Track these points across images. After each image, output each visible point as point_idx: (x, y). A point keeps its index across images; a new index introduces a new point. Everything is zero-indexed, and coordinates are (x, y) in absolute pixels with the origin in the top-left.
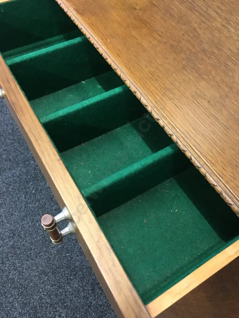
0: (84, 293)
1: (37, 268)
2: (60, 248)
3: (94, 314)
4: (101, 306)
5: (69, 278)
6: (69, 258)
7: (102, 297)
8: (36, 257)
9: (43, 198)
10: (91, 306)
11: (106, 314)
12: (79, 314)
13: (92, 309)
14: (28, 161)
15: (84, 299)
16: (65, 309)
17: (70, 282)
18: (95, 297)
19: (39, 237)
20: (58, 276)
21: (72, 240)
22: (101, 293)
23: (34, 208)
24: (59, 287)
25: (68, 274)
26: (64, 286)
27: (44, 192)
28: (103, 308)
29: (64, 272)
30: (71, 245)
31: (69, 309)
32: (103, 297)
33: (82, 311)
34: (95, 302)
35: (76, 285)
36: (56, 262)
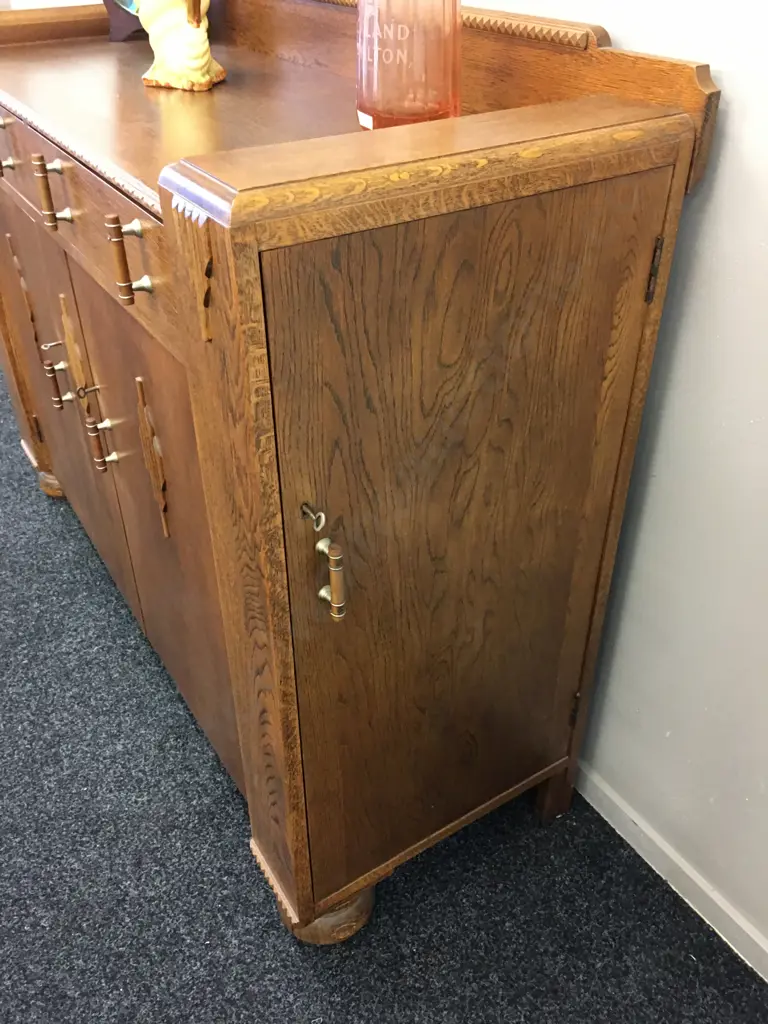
0: (111, 871)
2: (69, 775)
3: (128, 920)
4: (152, 899)
5: (78, 839)
6: (87, 798)
7: (158, 880)
9: (45, 675)
10: (124, 900)
11: (163, 919)
12: (88, 920)
13: (125, 909)
14: (27, 604)
15: (106, 887)
16: (53, 908)
17: (79, 848)
18: (139, 879)
19: (18, 754)
20: (49, 836)
21: (101, 759)
22: (156, 871)
23: (18, 694)
24: (47, 859)
25: (77, 831)
26: (62, 858)
27: (50, 662)
28: (157, 906)
29: (67, 826)
30: (98, 768)
31: (62, 909)
32: (161, 881)
33: (97, 913)
34: (136, 892)
35: (93, 855)
36: (49, 807)
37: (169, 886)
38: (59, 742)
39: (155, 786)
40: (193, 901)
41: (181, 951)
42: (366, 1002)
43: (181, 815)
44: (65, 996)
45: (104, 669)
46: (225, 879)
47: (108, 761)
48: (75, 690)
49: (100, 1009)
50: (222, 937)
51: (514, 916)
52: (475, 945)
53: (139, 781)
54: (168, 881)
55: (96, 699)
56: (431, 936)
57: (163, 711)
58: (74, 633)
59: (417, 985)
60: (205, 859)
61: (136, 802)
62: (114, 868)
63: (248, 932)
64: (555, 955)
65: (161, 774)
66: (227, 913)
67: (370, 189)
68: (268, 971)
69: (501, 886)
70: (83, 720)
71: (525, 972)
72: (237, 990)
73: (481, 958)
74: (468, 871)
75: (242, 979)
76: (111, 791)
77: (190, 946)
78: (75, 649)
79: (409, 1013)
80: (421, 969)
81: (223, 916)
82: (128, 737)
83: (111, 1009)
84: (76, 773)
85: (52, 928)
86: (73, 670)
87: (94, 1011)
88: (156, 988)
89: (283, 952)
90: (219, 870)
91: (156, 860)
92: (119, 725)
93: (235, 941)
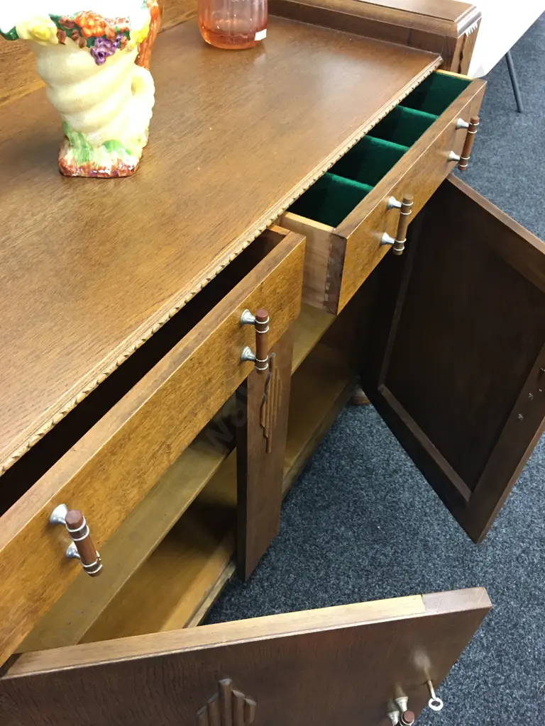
0: (408, 480)
2: (378, 544)
5: (406, 509)
6: (382, 523)
19: (386, 588)
20: (415, 524)
21: (356, 534)
24: (425, 515)
25: (402, 513)
26: (419, 509)
29: (403, 519)
35: (407, 494)
38: (362, 570)
43: (359, 469)
53: (355, 502)
57: (303, 524)
61: (367, 495)
76: (370, 512)
90: (373, 436)
91: (388, 465)
92: (327, 543)
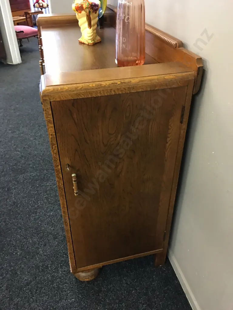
0: (38, 245)
1: (18, 224)
3: (37, 259)
4: (45, 255)
5: (34, 234)
6: (39, 225)
7: (48, 251)
8: (20, 219)
9: (41, 190)
10: (38, 253)
11: (46, 261)
12: (28, 256)
14: (43, 170)
15: (36, 249)
16: (22, 250)
17: (33, 237)
18: (44, 249)
19: (28, 209)
20: (27, 232)
22: (49, 248)
23: (33, 193)
24: (25, 238)
26: (28, 238)
27: (43, 187)
29: (32, 231)
30: (45, 218)
31: (24, 251)
33: (31, 255)
34: (42, 252)
35: (35, 240)
36: (30, 224)
37: (50, 253)
38: (38, 208)
39: (56, 226)
40: (55, 259)
41: (47, 271)
42: (87, 300)
43: (60, 236)
44: (16, 273)
45: (55, 192)
46: (64, 255)
47: (47, 216)
48: (47, 196)
49: (23, 279)
50: (58, 270)
51: (136, 289)
52: (122, 294)
53: (53, 224)
54: (50, 252)
55: (50, 200)
56: (111, 288)
58: (52, 181)
59: (102, 300)
60: (61, 248)
61: (50, 229)
62: (39, 245)
63: (64, 271)
64: (143, 304)
65: (59, 223)
66: (61, 265)
67: (83, 88)
68: (66, 283)
69: (136, 280)
70: (46, 204)
71: (133, 306)
72: (57, 285)
73: (122, 298)
74: (128, 273)
75: (59, 283)
76: (45, 225)
77: (49, 270)
78: (50, 185)
79: (97, 306)
80: (105, 296)
81: (60, 265)
82: (55, 211)
83: (26, 280)
84: (39, 217)
85: (20, 255)
86: (48, 190)
87: (22, 279)
88: (38, 278)
89: (71, 279)
90: (64, 253)
91: (49, 246)
92: (54, 208)
93: (61, 273)
